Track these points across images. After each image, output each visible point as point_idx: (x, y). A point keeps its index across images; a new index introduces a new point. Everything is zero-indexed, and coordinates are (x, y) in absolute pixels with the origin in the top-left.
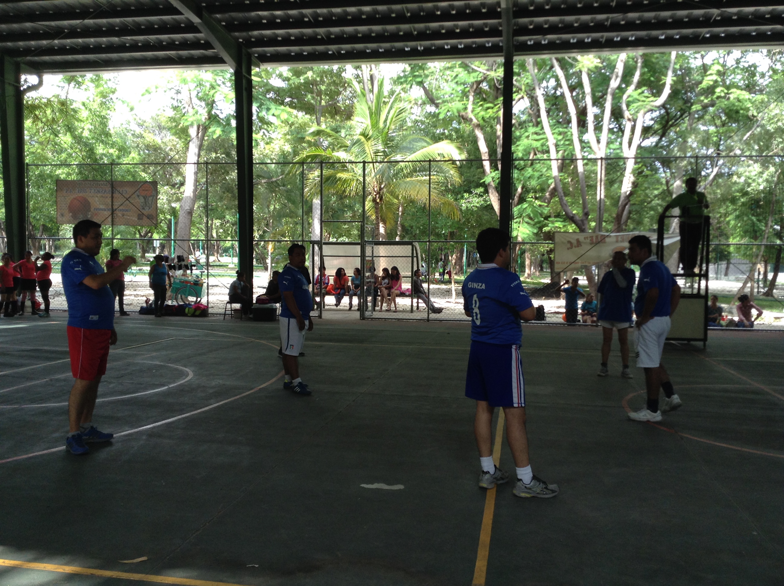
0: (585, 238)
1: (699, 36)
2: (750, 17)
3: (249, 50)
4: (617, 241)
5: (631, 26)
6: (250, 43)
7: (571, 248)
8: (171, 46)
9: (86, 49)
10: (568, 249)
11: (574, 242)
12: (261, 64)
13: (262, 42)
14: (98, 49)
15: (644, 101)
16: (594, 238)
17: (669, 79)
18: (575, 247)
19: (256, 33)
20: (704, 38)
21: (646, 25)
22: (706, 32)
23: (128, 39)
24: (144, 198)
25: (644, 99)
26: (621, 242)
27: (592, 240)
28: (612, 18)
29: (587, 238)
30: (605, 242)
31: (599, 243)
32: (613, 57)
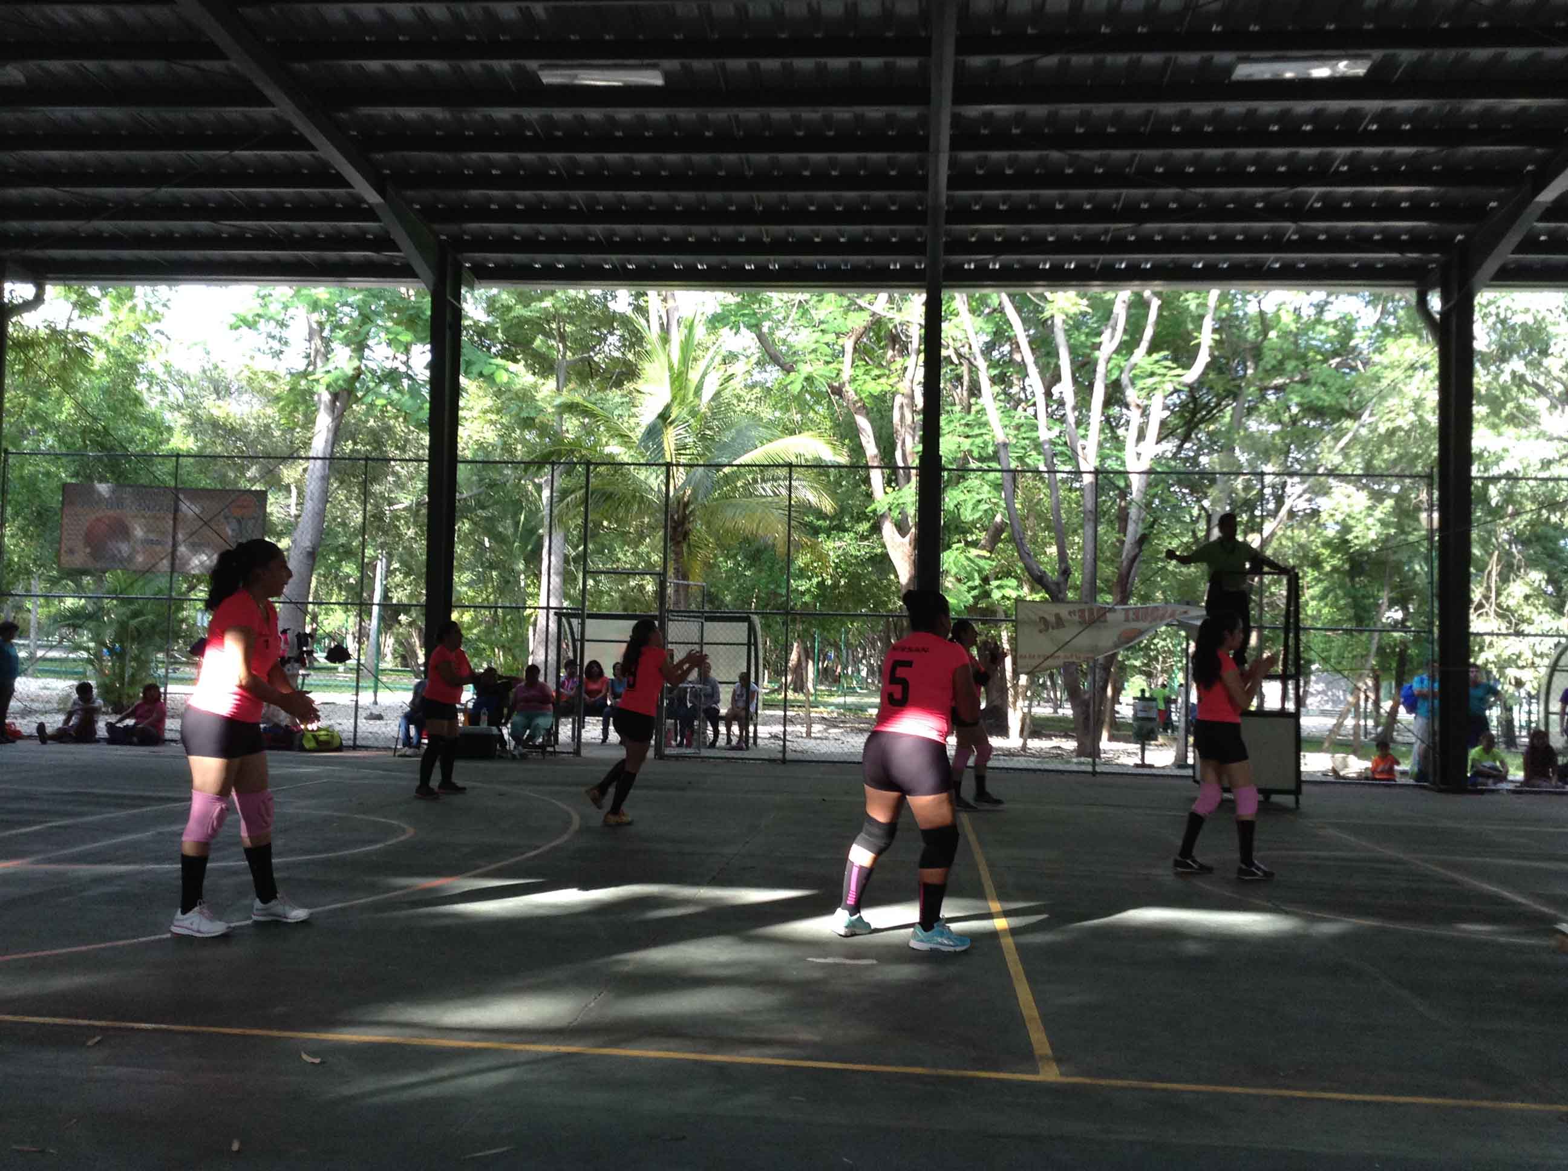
0: (1070, 613)
1: (1261, 267)
2: (1348, 237)
3: (459, 257)
4: (1127, 620)
5: (1145, 245)
6: (459, 244)
7: (1047, 630)
8: (309, 241)
9: (142, 241)
10: (1041, 631)
11: (1052, 619)
12: (476, 281)
13: (482, 243)
14: (166, 241)
15: (1165, 375)
16: (1087, 614)
17: (1206, 338)
18: (1053, 628)
19: (473, 226)
20: (1270, 269)
21: (1171, 244)
22: (1274, 260)
23: (227, 226)
24: (239, 522)
25: (1164, 371)
26: (1134, 620)
27: (1082, 616)
28: (1115, 230)
29: (1074, 612)
30: (1106, 621)
31: (1094, 622)
32: (1109, 295)
